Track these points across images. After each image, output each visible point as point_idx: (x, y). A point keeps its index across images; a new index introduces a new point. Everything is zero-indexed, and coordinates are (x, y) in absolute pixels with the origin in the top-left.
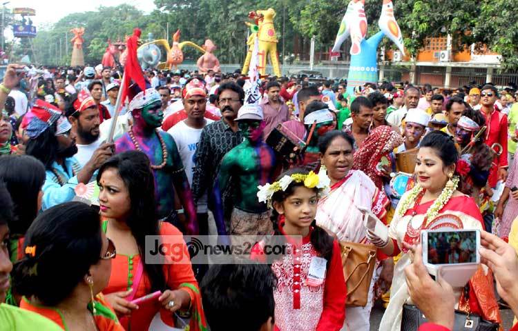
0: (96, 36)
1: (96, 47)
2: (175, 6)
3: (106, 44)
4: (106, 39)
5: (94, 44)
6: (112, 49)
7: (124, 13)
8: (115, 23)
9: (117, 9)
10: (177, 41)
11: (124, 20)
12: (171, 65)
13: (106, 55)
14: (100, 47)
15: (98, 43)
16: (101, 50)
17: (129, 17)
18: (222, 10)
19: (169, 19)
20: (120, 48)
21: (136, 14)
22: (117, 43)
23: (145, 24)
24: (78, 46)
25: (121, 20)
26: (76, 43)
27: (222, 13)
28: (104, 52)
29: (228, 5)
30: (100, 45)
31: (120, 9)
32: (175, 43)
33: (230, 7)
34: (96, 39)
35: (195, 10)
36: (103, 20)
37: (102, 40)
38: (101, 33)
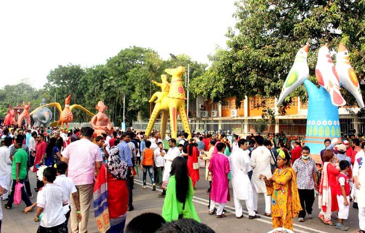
2: (61, 81)
3: (8, 109)
4: (8, 106)
6: (12, 112)
7: (22, 89)
8: (15, 95)
9: (17, 86)
10: (68, 104)
11: (21, 94)
12: (62, 123)
13: (7, 117)
14: (3, 112)
16: (4, 114)
17: (25, 92)
18: (99, 83)
19: (57, 90)
20: (18, 111)
21: (30, 90)
22: (16, 108)
23: (37, 96)
25: (20, 93)
27: (98, 85)
28: (6, 115)
29: (102, 79)
32: (66, 106)
33: (104, 81)
35: (77, 84)
36: (6, 93)
37: (5, 106)
38: (5, 102)
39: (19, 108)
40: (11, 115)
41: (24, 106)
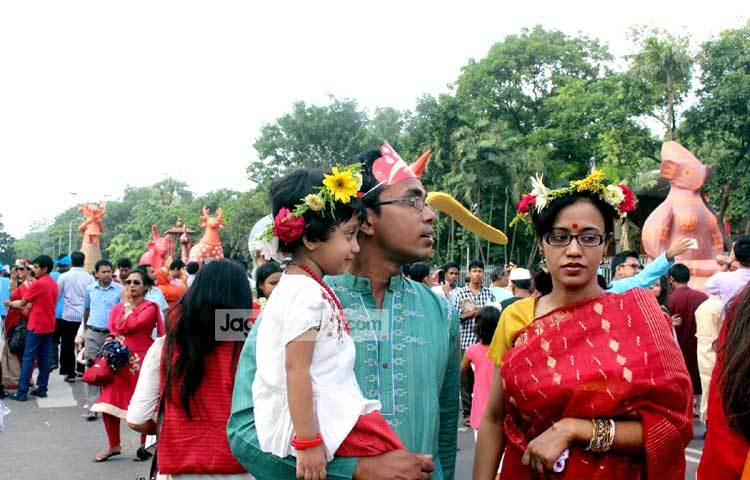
0: (120, 231)
1: (120, 249)
4: (138, 236)
5: (116, 243)
13: (147, 257)
14: (127, 250)
15: (124, 243)
24: (91, 237)
26: (88, 232)
30: (127, 246)
31: (162, 187)
34: (121, 235)
36: (131, 206)
37: (130, 236)
38: (130, 226)
39: (183, 229)
40: (156, 253)
41: (205, 221)
